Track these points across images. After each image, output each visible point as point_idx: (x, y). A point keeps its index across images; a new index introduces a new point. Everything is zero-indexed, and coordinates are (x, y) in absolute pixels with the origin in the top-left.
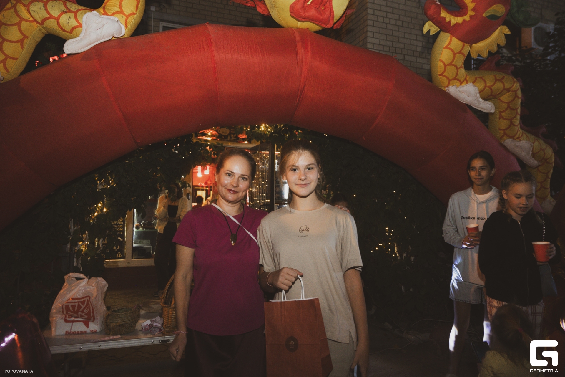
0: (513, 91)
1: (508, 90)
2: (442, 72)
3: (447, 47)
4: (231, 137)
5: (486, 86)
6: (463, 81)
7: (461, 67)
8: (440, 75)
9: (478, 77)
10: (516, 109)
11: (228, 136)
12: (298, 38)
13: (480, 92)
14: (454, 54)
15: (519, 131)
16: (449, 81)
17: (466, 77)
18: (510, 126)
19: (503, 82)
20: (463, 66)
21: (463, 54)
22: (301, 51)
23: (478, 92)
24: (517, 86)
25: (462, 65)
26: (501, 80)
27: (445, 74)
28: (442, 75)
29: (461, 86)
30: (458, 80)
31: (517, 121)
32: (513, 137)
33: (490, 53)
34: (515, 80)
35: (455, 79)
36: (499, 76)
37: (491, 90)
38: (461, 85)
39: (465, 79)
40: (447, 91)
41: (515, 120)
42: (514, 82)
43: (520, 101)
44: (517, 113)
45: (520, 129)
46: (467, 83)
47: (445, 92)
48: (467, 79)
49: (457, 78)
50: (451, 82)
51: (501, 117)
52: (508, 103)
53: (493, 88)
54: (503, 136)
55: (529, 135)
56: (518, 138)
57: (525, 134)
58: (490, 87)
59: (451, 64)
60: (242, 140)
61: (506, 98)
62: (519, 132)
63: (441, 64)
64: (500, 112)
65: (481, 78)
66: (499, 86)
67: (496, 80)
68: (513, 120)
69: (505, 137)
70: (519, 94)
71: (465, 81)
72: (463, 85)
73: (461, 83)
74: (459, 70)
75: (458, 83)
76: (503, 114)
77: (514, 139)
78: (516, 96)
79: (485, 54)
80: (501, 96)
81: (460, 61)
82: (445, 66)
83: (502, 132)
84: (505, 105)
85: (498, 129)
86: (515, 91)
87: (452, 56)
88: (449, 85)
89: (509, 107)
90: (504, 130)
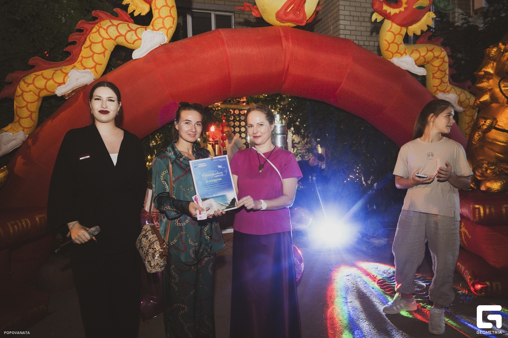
0: (441, 58)
1: (437, 58)
2: (387, 48)
3: (389, 31)
4: (233, 101)
5: (420, 56)
6: (403, 54)
7: (401, 44)
8: (386, 50)
9: (414, 50)
10: (445, 71)
11: (231, 101)
12: (282, 34)
13: (415, 61)
14: (395, 35)
15: (449, 86)
16: (393, 54)
17: (405, 50)
18: (441, 84)
19: (433, 52)
20: (403, 42)
21: (401, 35)
22: (284, 43)
23: (413, 61)
24: (444, 54)
25: (401, 42)
26: (431, 51)
27: (389, 49)
28: (387, 50)
29: (401, 58)
30: (399, 53)
31: (446, 79)
32: (444, 92)
33: (422, 32)
34: (443, 49)
35: (397, 52)
36: (430, 47)
37: (425, 58)
38: (401, 56)
39: (405, 52)
40: (392, 61)
41: (445, 79)
42: (442, 51)
43: (447, 64)
44: (446, 74)
45: (449, 85)
46: (406, 55)
47: (390, 62)
48: (406, 51)
49: (398, 51)
50: (394, 55)
51: (434, 77)
52: (438, 67)
53: (425, 57)
54: (436, 91)
55: (456, 88)
56: (448, 92)
57: (454, 88)
58: (424, 57)
59: (393, 42)
60: (242, 103)
61: (437, 63)
62: (448, 88)
63: (386, 43)
64: (433, 74)
65: (417, 50)
66: (430, 54)
67: (428, 51)
68: (443, 79)
69: (438, 92)
70: (447, 59)
71: (405, 54)
72: (403, 56)
73: (402, 55)
74: (399, 46)
75: (399, 55)
76: (435, 75)
77: (444, 93)
78: (444, 61)
79: (419, 33)
80: (433, 62)
81: (400, 39)
82: (389, 44)
83: (435, 88)
84: (437, 69)
85: (432, 86)
86: (443, 58)
87: (393, 36)
88: (392, 57)
89: (439, 70)
90: (437, 87)
